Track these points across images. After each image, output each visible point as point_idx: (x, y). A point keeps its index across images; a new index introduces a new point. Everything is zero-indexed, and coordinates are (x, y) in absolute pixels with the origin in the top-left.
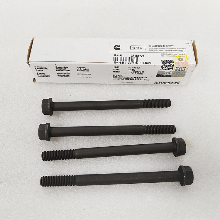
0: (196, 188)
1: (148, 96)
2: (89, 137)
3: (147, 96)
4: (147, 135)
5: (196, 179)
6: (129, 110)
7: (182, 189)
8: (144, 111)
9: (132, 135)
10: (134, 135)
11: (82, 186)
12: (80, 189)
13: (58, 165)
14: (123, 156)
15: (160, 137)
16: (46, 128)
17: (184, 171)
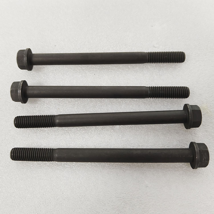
0: (211, 172)
1: (156, 48)
2: (76, 99)
3: (154, 47)
4: (151, 100)
5: (212, 159)
6: (130, 66)
7: (192, 172)
8: (149, 67)
9: (130, 99)
10: (134, 99)
11: (63, 163)
12: (60, 165)
13: (35, 134)
14: (118, 126)
15: (168, 102)
16: (20, 87)
17: (197, 149)
